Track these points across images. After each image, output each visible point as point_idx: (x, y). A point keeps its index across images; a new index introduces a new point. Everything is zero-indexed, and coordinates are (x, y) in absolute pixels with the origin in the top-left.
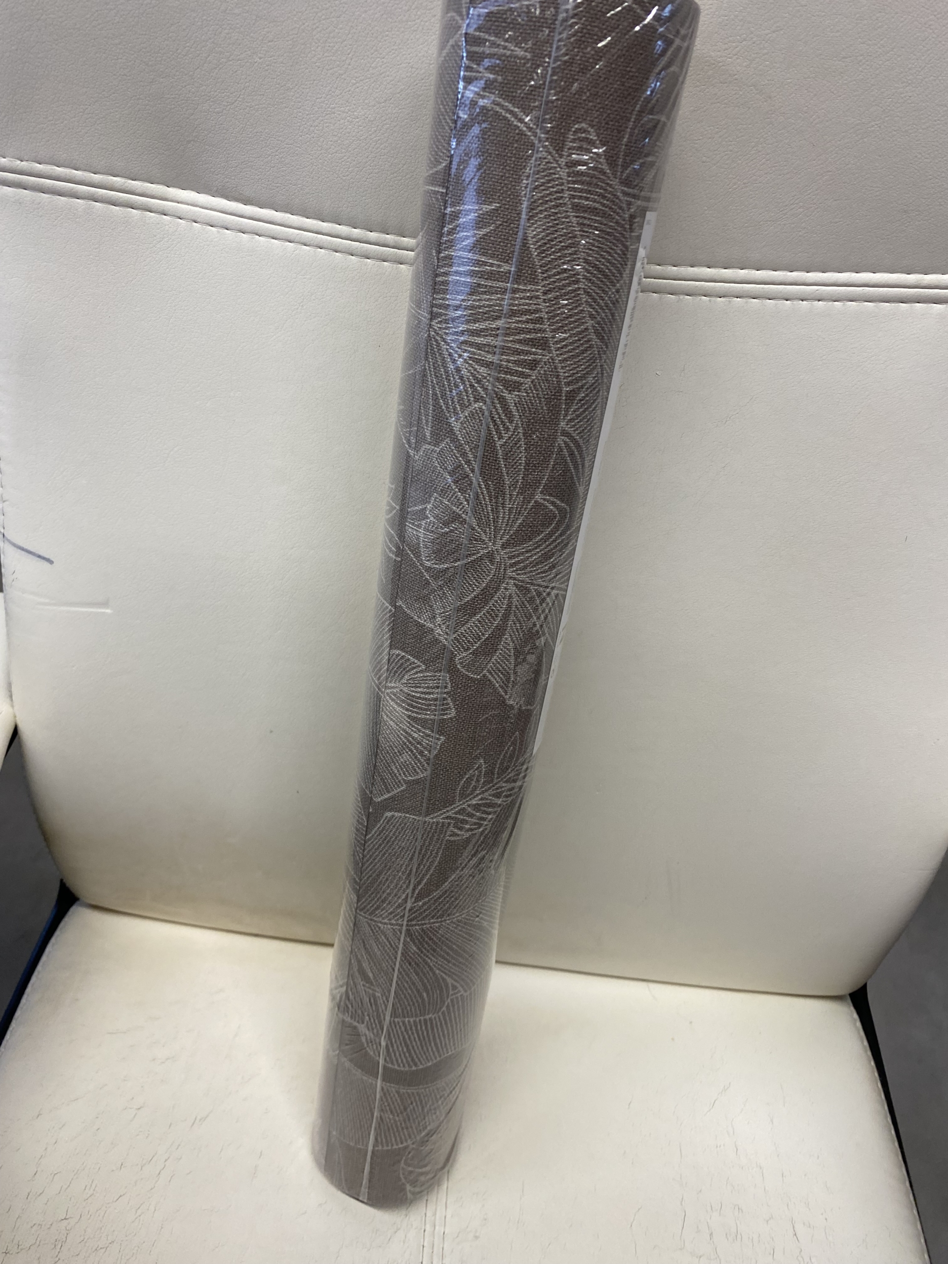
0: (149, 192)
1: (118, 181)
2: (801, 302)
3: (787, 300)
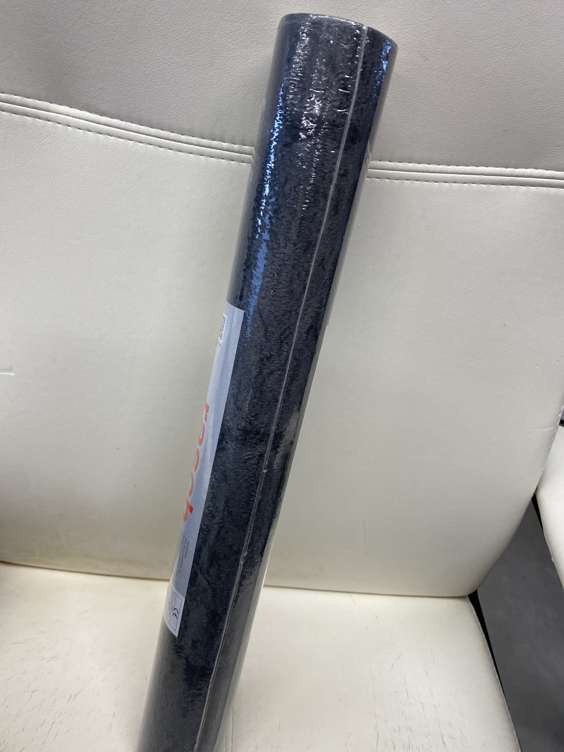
0: (39, 106)
1: (18, 98)
2: (444, 183)
3: (436, 182)
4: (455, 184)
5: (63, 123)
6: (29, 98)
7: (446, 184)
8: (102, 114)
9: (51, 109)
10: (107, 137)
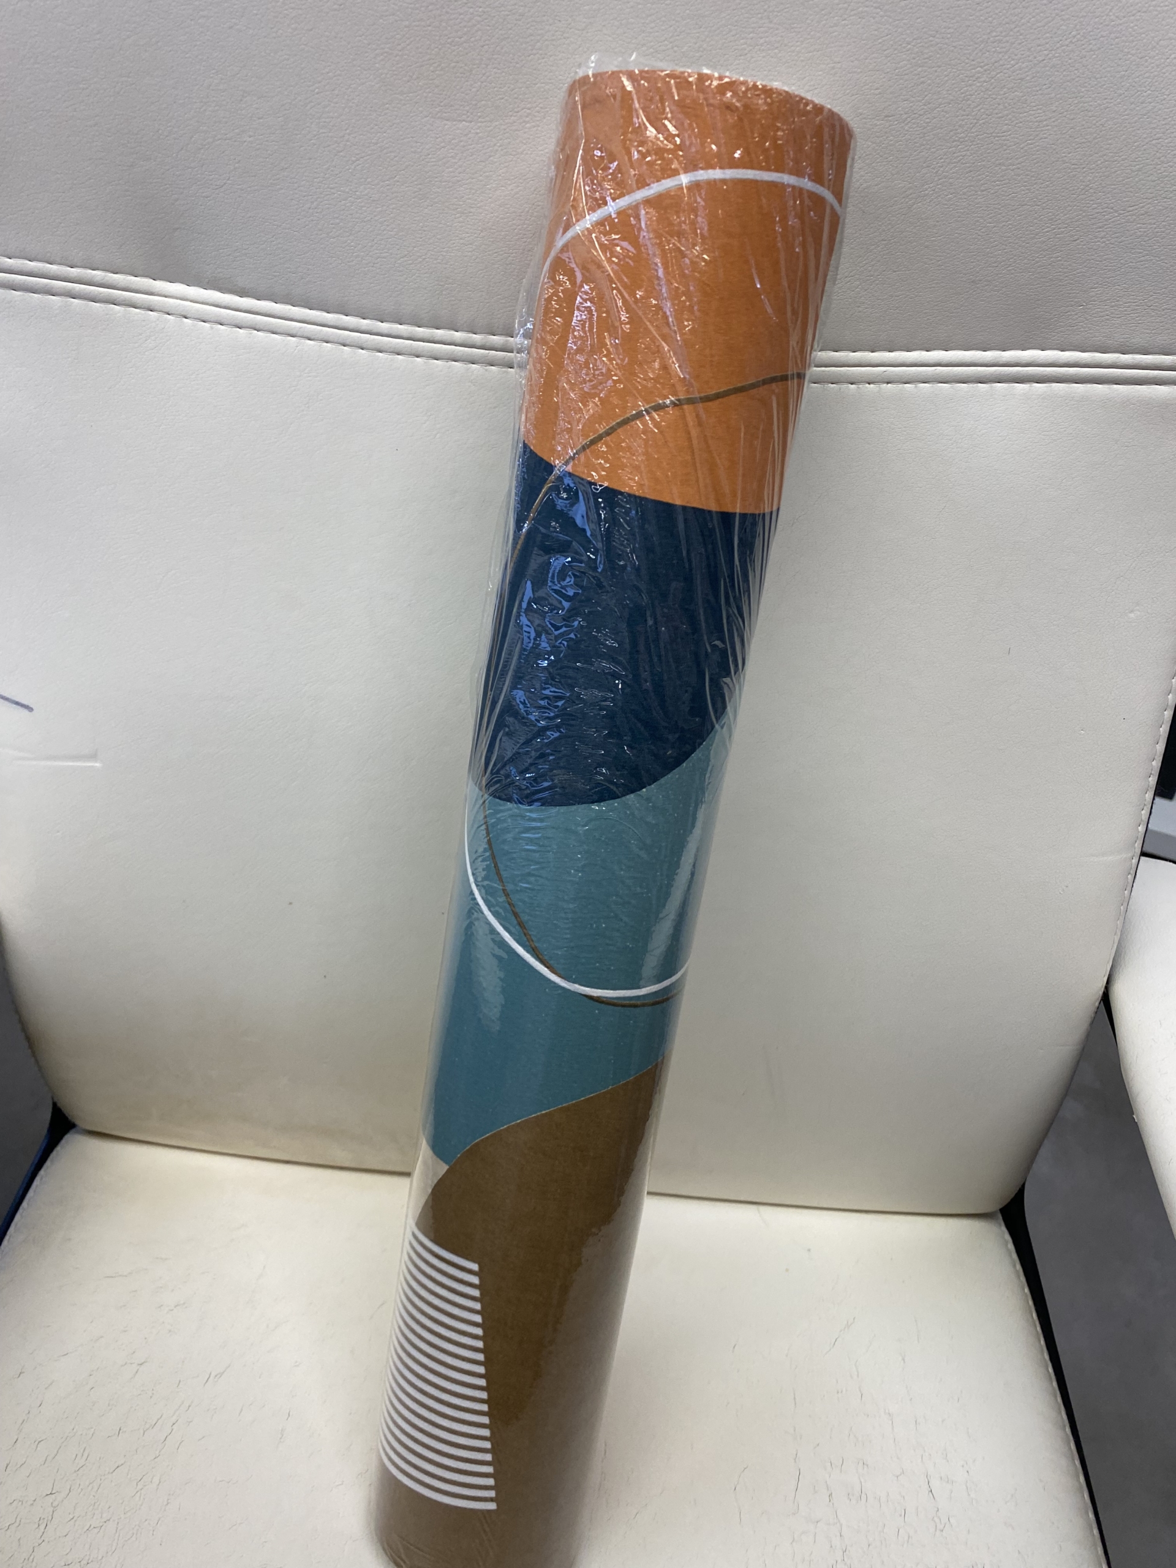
0: (133, 286)
1: (98, 275)
2: (867, 385)
4: (888, 385)
5: (177, 313)
6: (117, 273)
7: (872, 386)
9: (155, 290)
10: (251, 334)
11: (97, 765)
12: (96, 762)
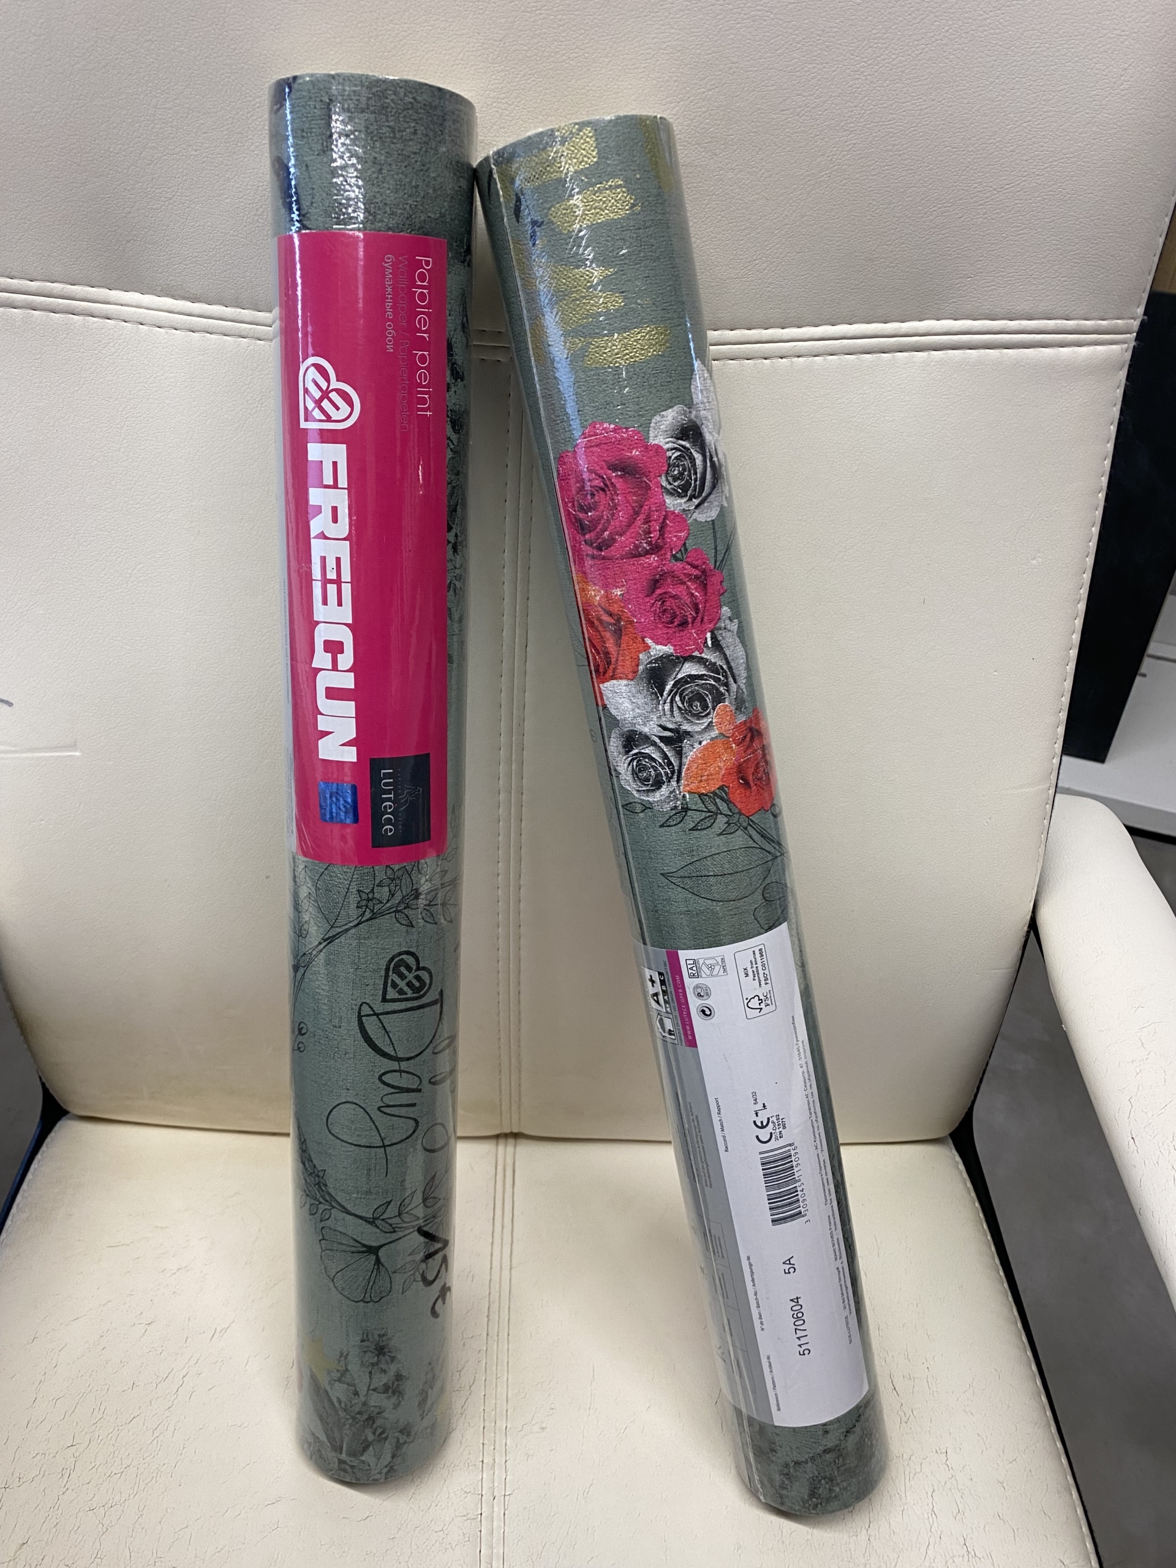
0: (89, 297)
1: (57, 287)
2: (780, 360)
3: (766, 359)
4: (800, 358)
5: (132, 320)
6: (73, 285)
7: (784, 360)
8: (194, 300)
9: (112, 300)
10: (204, 336)
11: (77, 754)
12: (75, 751)
